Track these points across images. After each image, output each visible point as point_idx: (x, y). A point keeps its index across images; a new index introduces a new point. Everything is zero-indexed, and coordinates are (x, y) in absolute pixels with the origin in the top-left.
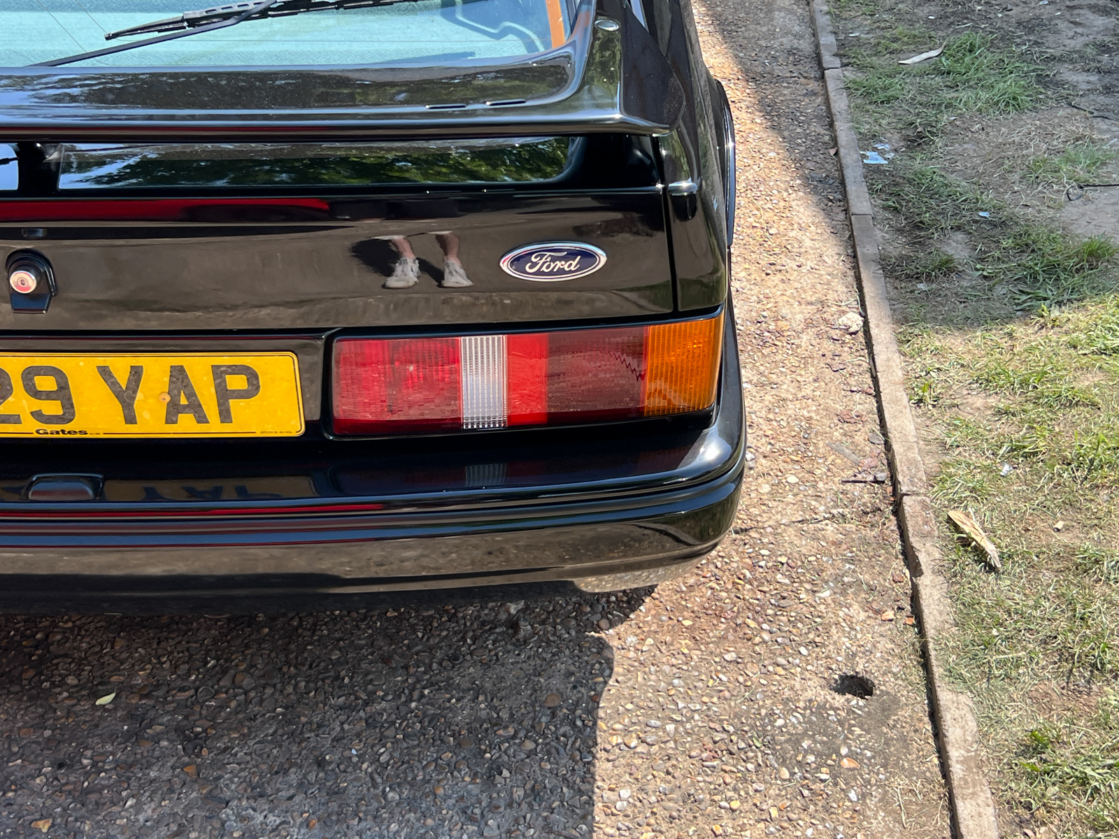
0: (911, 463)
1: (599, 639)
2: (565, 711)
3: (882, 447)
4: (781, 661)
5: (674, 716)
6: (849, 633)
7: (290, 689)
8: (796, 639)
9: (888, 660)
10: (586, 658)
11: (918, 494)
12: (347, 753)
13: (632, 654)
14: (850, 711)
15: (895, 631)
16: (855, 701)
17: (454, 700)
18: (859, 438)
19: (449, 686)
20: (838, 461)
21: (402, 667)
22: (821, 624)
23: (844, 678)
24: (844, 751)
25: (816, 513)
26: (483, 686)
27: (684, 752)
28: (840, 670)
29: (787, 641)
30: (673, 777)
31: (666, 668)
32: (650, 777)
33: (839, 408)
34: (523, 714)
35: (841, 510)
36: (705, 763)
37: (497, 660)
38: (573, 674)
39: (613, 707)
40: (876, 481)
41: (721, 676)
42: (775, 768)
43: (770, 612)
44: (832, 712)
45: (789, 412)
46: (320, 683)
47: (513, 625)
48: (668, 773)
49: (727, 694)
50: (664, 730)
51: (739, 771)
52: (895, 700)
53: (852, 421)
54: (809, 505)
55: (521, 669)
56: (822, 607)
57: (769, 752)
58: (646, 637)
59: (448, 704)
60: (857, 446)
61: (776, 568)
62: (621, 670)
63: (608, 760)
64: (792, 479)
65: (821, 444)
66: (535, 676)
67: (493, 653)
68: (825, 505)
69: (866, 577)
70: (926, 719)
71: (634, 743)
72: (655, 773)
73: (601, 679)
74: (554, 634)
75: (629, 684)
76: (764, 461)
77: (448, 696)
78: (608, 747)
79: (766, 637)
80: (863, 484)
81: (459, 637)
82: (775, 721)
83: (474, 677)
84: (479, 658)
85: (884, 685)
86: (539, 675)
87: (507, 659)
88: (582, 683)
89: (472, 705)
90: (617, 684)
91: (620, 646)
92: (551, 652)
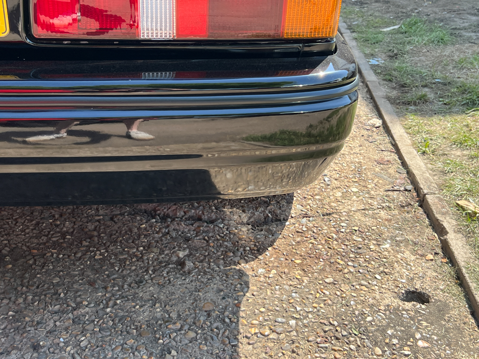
0: (426, 180)
1: (239, 270)
2: (217, 312)
3: (405, 175)
4: (363, 282)
5: (294, 315)
6: (406, 267)
7: (21, 300)
8: (372, 270)
9: (436, 282)
10: (231, 281)
11: (435, 194)
12: (56, 341)
13: (262, 279)
14: (417, 312)
15: (436, 266)
16: (418, 306)
17: (138, 307)
18: (392, 171)
19: (135, 298)
20: (381, 181)
21: (102, 288)
22: (387, 262)
23: (408, 293)
24: (418, 336)
25: (372, 206)
26: (159, 298)
27: (304, 338)
28: (405, 287)
29: (366, 272)
30: (298, 354)
31: (287, 287)
32: (280, 354)
33: (376, 158)
34: (187, 315)
35: (387, 204)
36: (320, 345)
37: (170, 282)
39: (250, 310)
40: (406, 190)
41: (324, 291)
42: (370, 348)
43: (352, 255)
44: (404, 312)
45: (347, 160)
46: (43, 297)
47: (181, 263)
48: (293, 352)
49: (330, 302)
50: (288, 324)
51: (345, 350)
52: (446, 305)
53: (385, 163)
54: (367, 202)
55: (186, 288)
56: (386, 253)
57: (364, 337)
58: (271, 270)
59: (133, 309)
60: (390, 174)
61: (352, 232)
62: (255, 288)
63: (249, 344)
64: (355, 190)
65: (369, 174)
66: (196, 291)
67: (167, 279)
68: (377, 201)
69: (410, 237)
70: (470, 316)
71: (267, 332)
72: (284, 351)
73: (242, 293)
74: (209, 268)
75: (261, 296)
76: (336, 182)
77: (134, 304)
78: (249, 335)
79: (352, 270)
80: (398, 192)
81: (144, 270)
82: (366, 318)
83: (153, 293)
84: (157, 282)
85: (436, 296)
86: (199, 291)
87: (176, 283)
88: (228, 296)
89: (151, 309)
90: (253, 296)
91: (254, 275)
92: (207, 278)
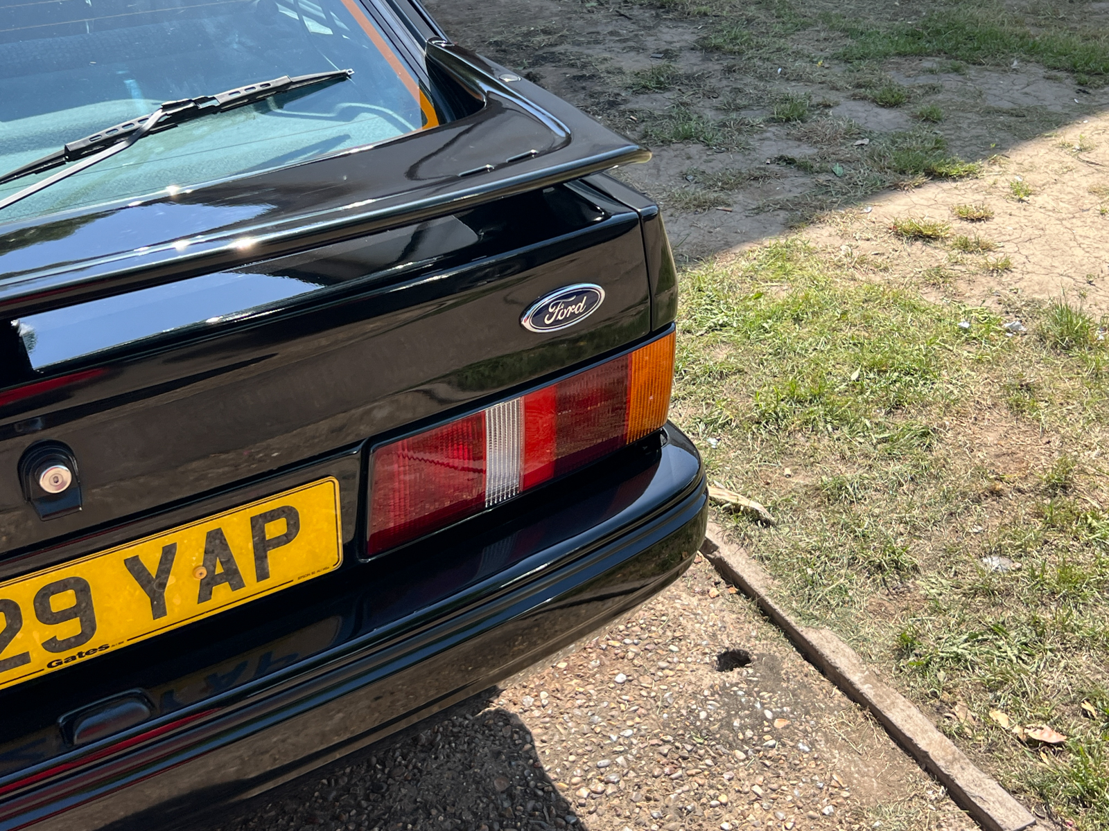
1: (497, 711)
2: (519, 788)
4: (663, 664)
5: (615, 749)
6: (696, 619)
8: (660, 641)
9: (742, 628)
10: (501, 734)
14: (748, 682)
15: (728, 603)
16: (744, 671)
17: (410, 826)
19: (394, 815)
21: (333, 819)
22: (669, 621)
23: (721, 657)
24: (769, 714)
26: (426, 801)
27: (646, 775)
28: (715, 651)
29: (654, 646)
30: (656, 800)
32: (637, 810)
34: (484, 808)
36: (673, 776)
37: (420, 771)
38: (499, 753)
39: (558, 766)
41: (624, 697)
42: (728, 754)
43: (621, 628)
44: (735, 689)
48: (648, 799)
49: (643, 711)
50: (617, 765)
51: (703, 770)
52: (773, 658)
55: (449, 769)
56: (660, 607)
57: (714, 743)
58: (539, 692)
62: (539, 731)
63: (590, 813)
66: (467, 769)
67: (411, 767)
70: (806, 662)
71: (600, 787)
72: (638, 804)
73: (529, 746)
74: (454, 726)
75: (556, 739)
77: (401, 824)
78: (583, 801)
79: (633, 649)
81: (365, 767)
82: (698, 715)
83: (411, 797)
84: (402, 777)
85: (755, 649)
86: (471, 768)
87: (429, 767)
88: (514, 756)
89: (431, 822)
90: (545, 744)
91: (521, 710)
92: (465, 743)
